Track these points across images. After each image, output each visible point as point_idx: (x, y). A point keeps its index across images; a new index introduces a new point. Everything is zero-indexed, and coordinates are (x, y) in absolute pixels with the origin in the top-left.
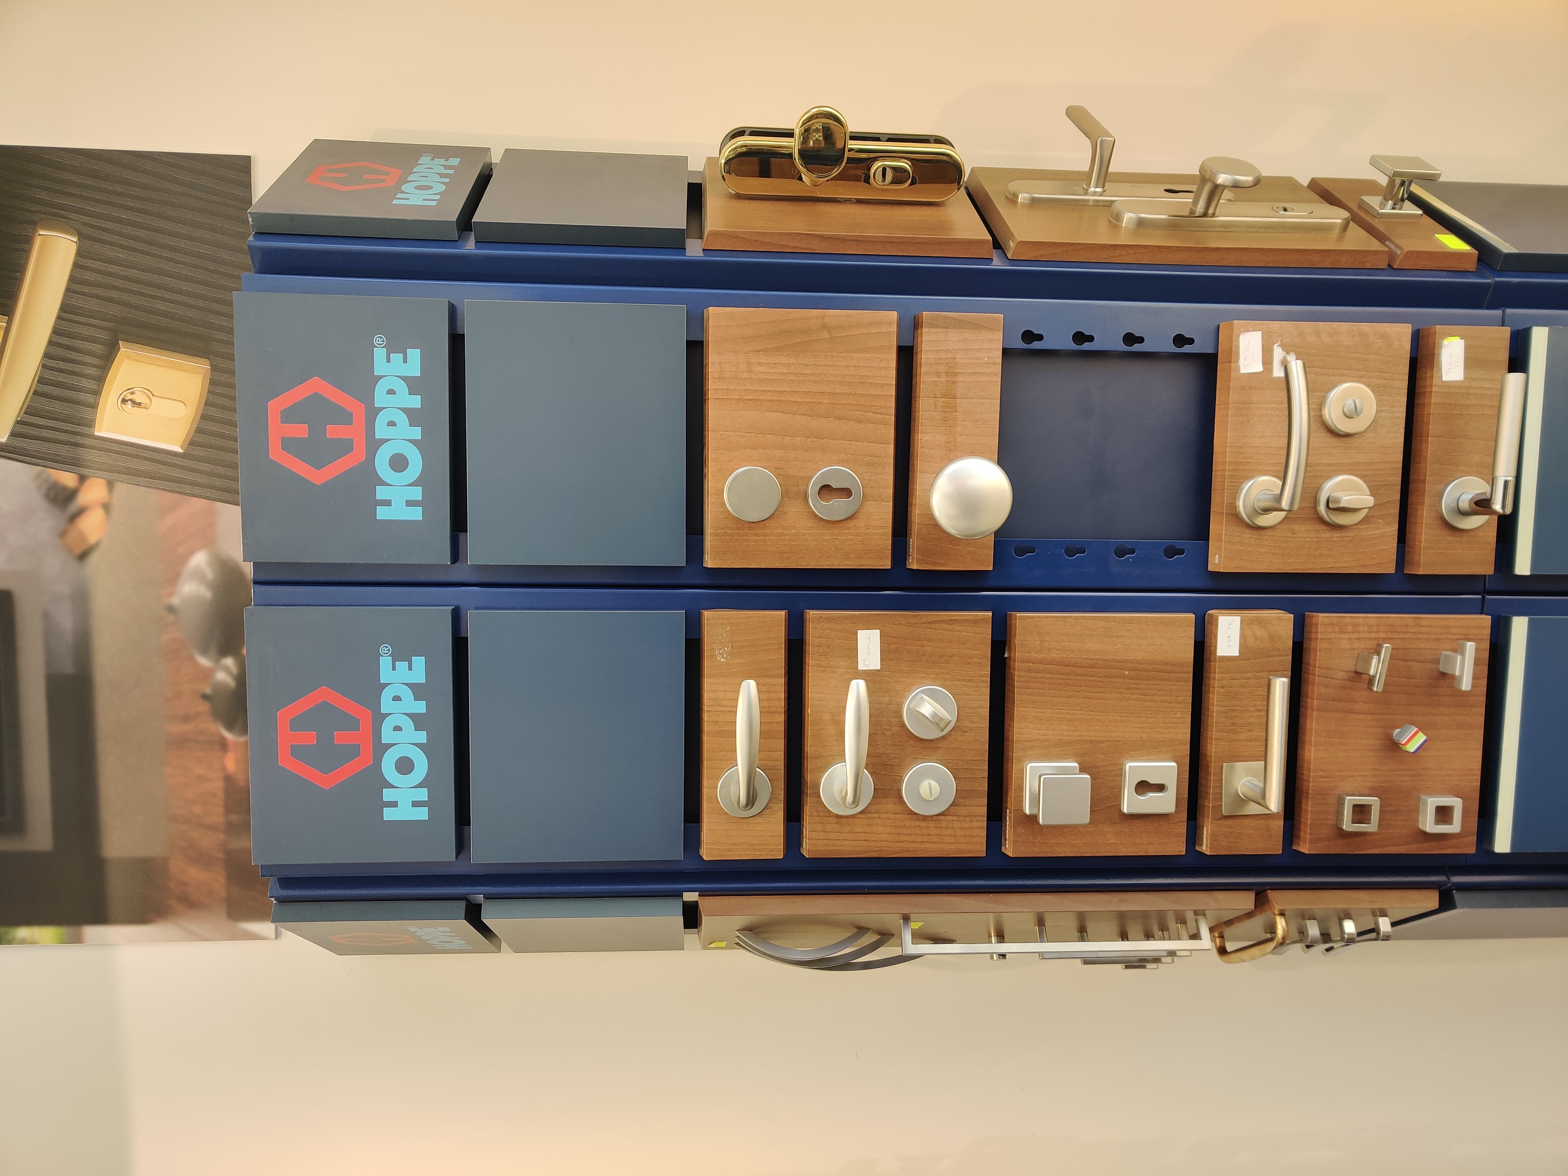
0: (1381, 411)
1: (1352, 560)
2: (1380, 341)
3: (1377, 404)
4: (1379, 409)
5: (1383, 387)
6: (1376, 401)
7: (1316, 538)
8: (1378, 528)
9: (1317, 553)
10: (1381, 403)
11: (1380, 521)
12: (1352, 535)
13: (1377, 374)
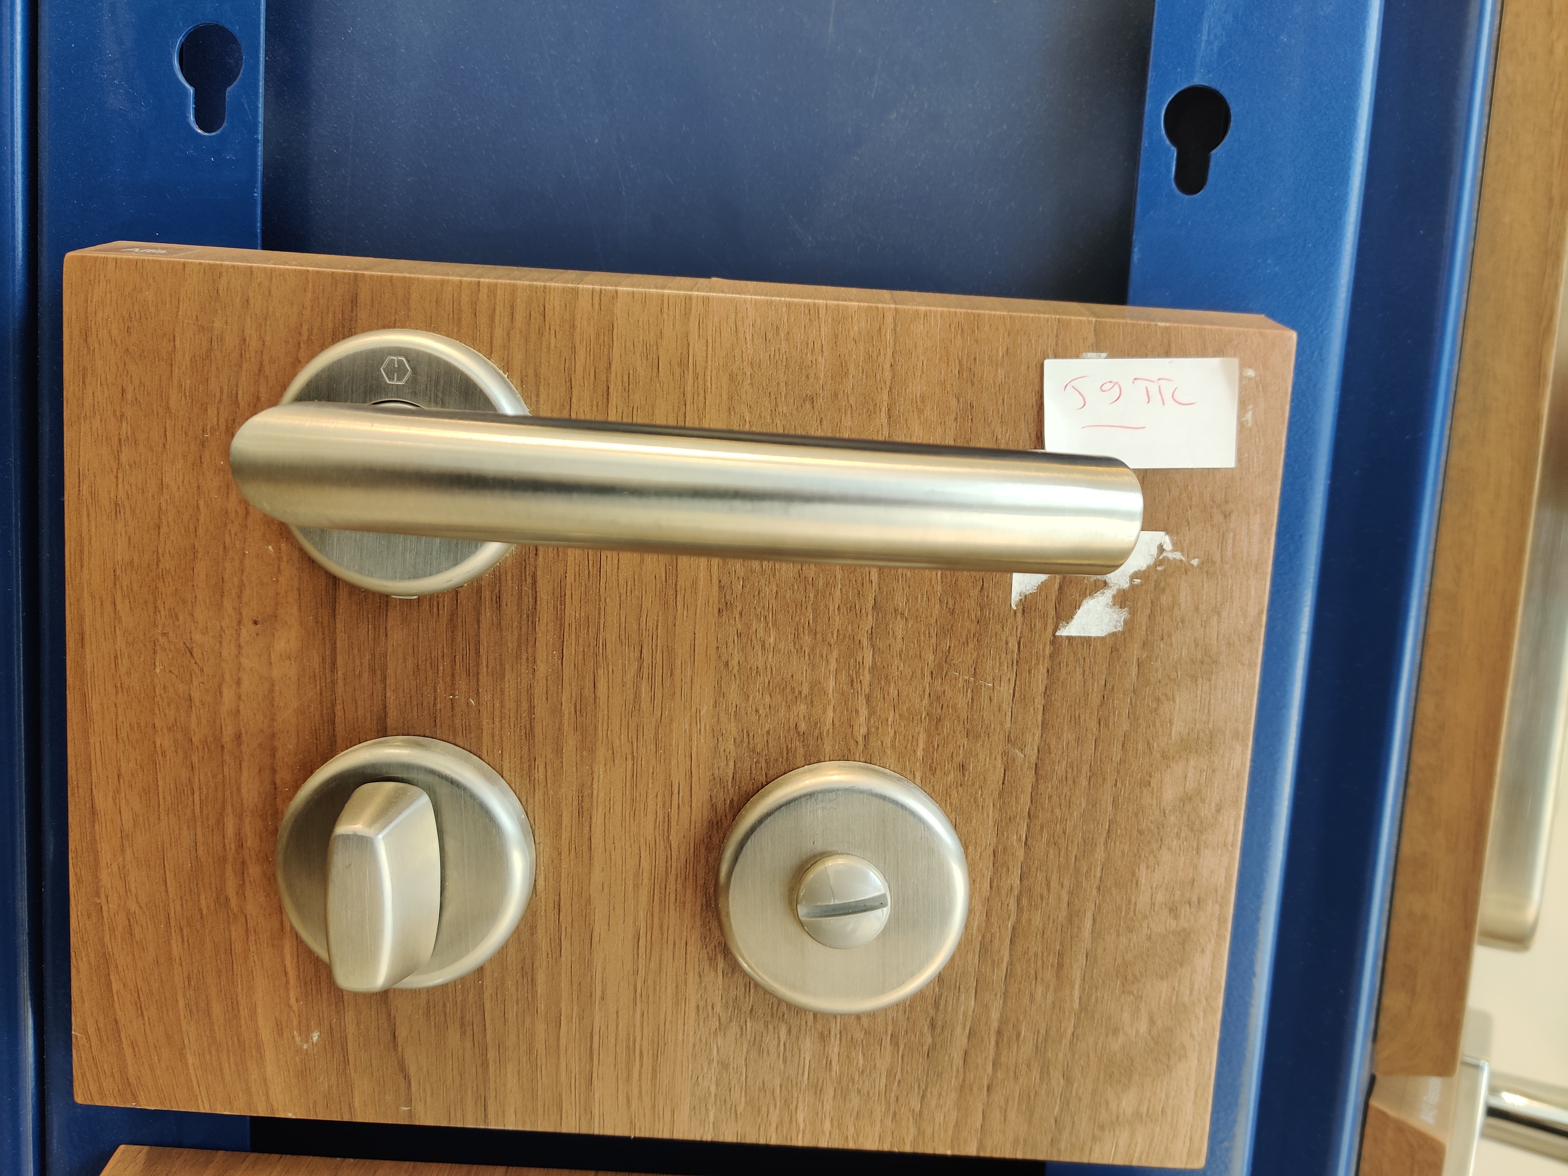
0: (823, 1038)
1: (134, 907)
2: (1143, 1027)
3: (858, 1017)
4: (835, 1029)
5: (934, 1045)
6: (872, 1015)
7: (238, 737)
8: (279, 1028)
9: (164, 741)
10: (859, 1035)
11: (315, 1036)
12: (251, 909)
13: (995, 1015)
